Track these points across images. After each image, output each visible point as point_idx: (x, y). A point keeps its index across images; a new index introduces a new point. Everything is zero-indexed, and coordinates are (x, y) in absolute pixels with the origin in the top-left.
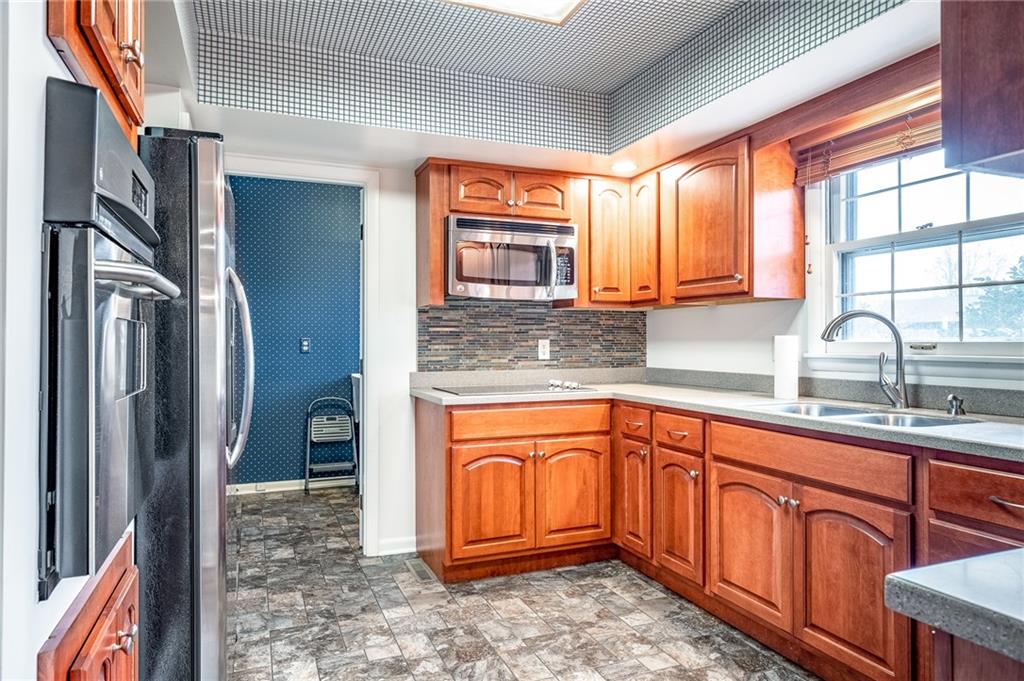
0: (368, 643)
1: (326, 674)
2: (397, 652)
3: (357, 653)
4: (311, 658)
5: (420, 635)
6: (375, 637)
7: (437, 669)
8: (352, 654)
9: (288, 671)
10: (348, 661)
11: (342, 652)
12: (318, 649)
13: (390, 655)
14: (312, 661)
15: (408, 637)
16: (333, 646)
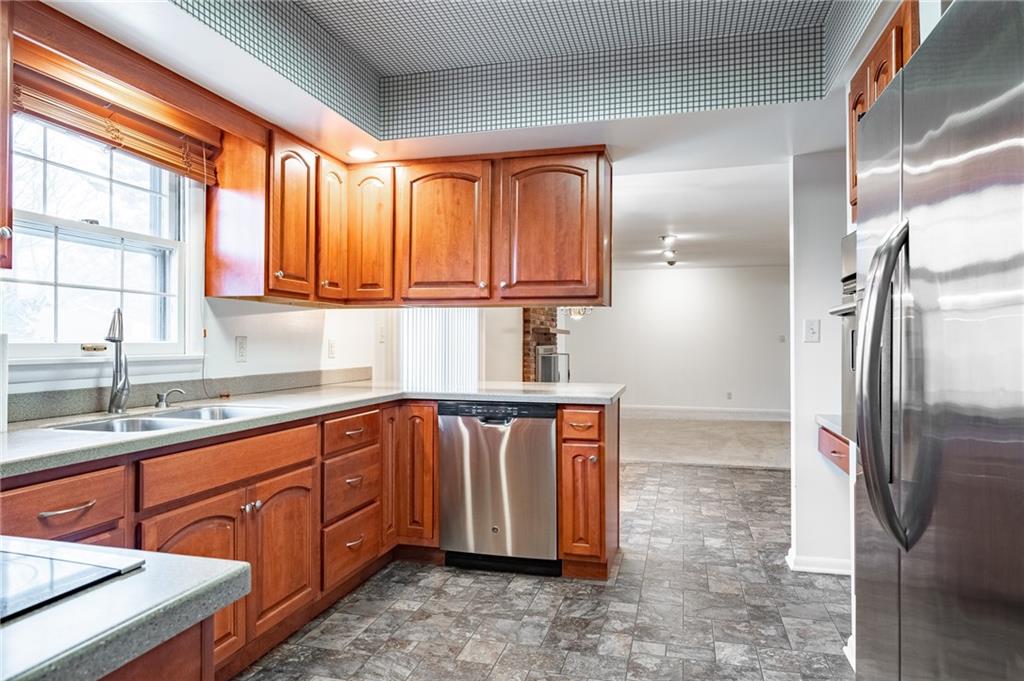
0: (658, 661)
1: (708, 645)
2: (635, 644)
3: (673, 655)
4: (721, 665)
5: (601, 653)
6: (648, 666)
7: (613, 621)
8: (678, 655)
9: (744, 658)
10: (685, 651)
11: (687, 660)
12: (712, 671)
13: (644, 643)
14: (720, 661)
15: (616, 654)
16: (696, 669)
